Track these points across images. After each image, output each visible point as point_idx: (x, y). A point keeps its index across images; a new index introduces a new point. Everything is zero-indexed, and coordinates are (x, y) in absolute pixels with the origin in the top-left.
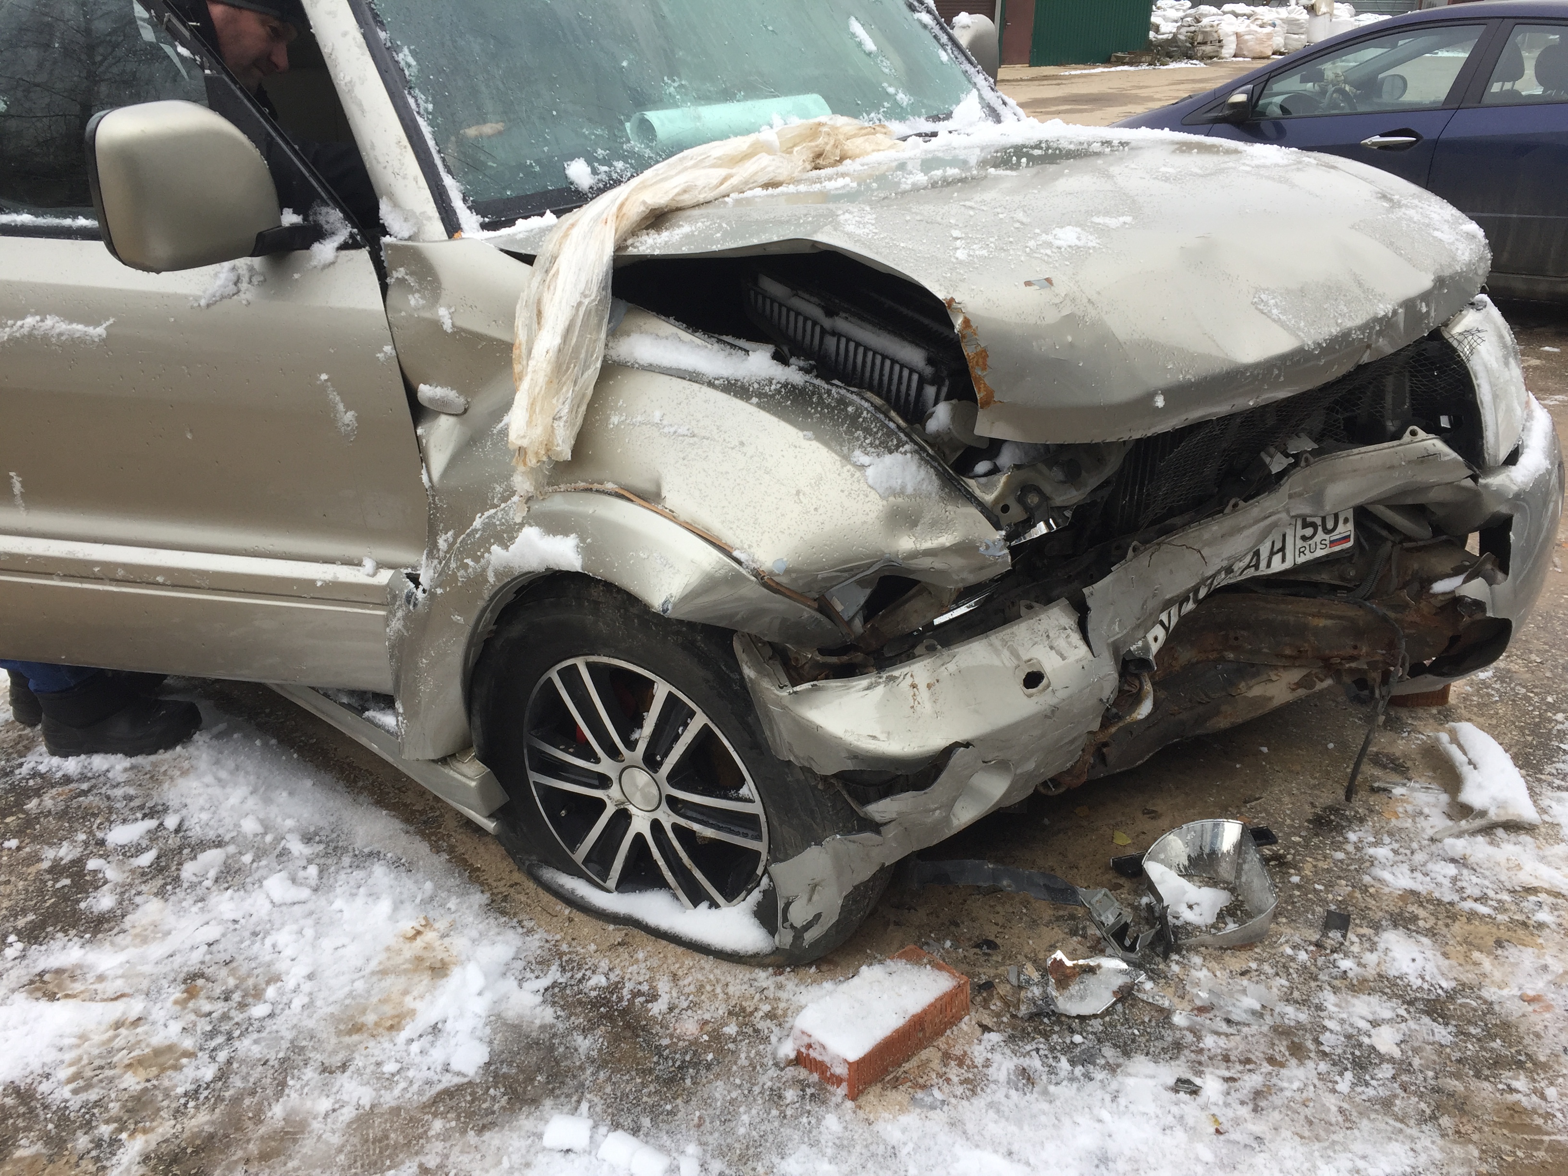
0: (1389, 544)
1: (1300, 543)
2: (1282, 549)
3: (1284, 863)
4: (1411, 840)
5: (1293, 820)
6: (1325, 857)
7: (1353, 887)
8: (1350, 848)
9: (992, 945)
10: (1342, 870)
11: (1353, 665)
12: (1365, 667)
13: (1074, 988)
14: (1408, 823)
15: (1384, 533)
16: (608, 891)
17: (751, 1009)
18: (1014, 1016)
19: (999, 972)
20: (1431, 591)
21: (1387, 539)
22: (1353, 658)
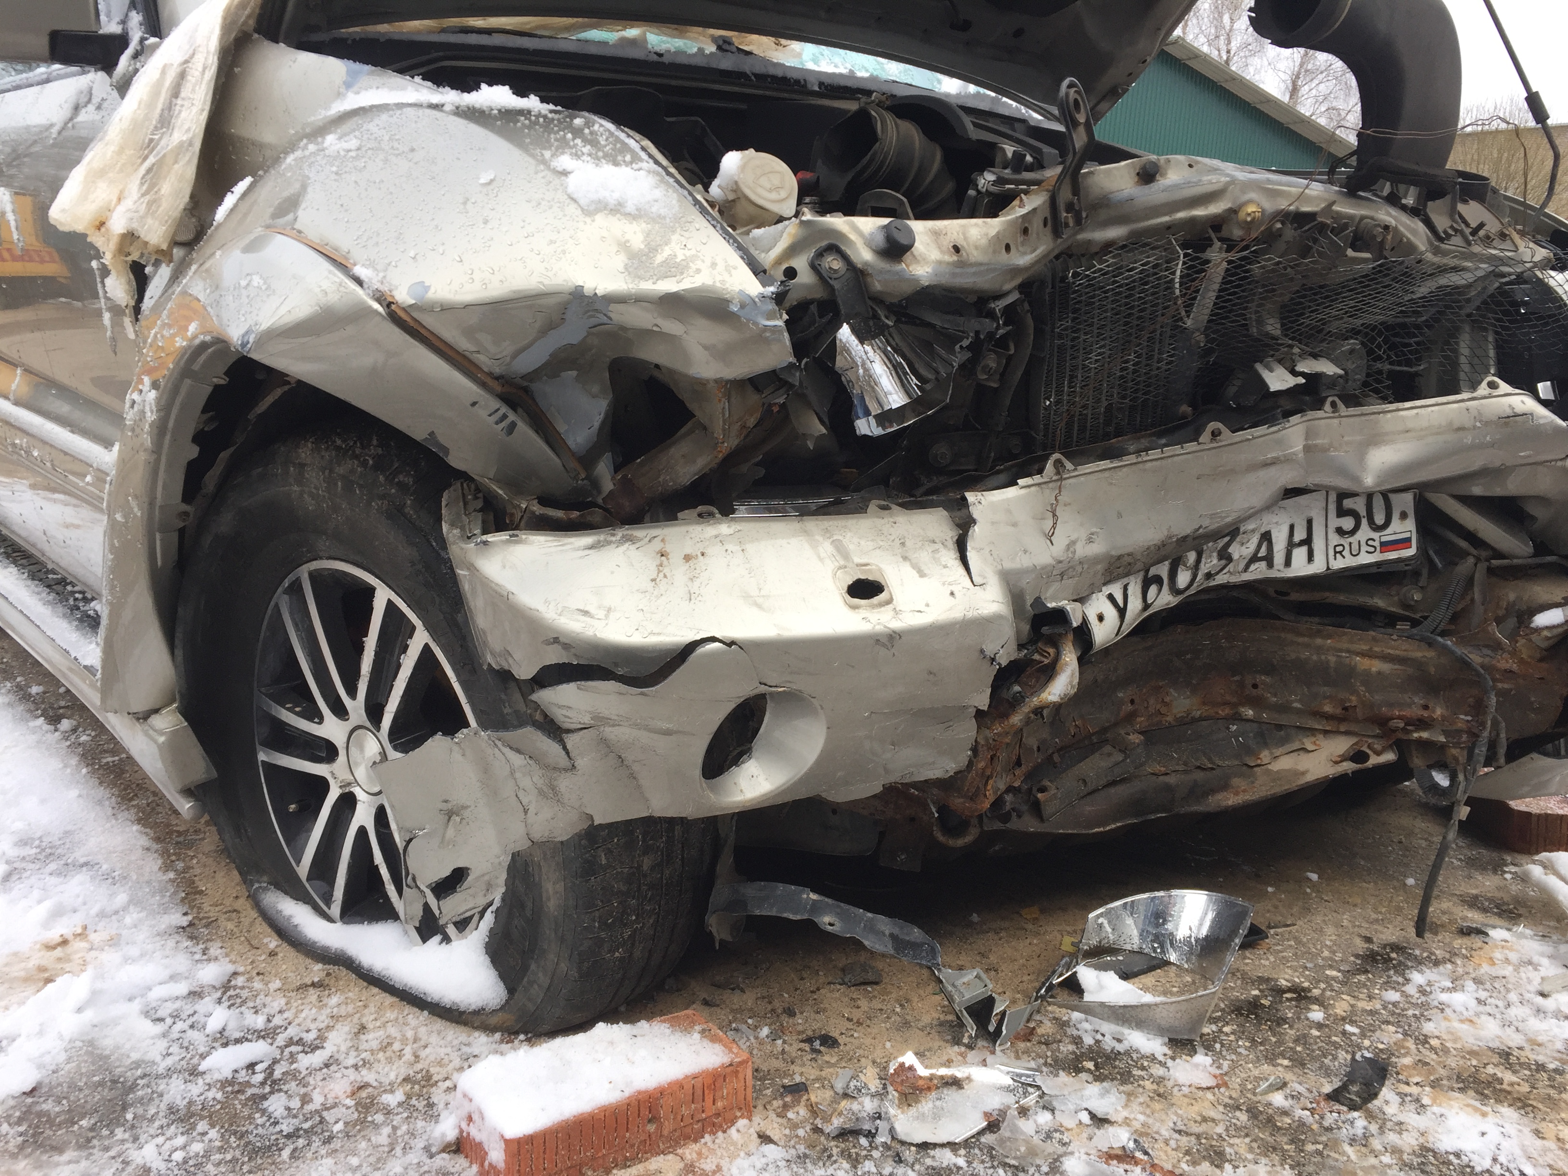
0: (1471, 560)
1: (1334, 539)
2: (1308, 542)
3: (1306, 998)
4: (1508, 991)
5: (1334, 952)
6: (1371, 997)
7: (1405, 1034)
8: (1411, 989)
9: (829, 1041)
10: (1393, 1014)
11: (1425, 735)
12: (1442, 739)
13: (926, 1105)
14: (1508, 971)
15: (1463, 544)
16: (330, 920)
17: (440, 1077)
18: (817, 1130)
19: (823, 1074)
20: (1533, 625)
21: (1469, 554)
22: (1422, 724)
